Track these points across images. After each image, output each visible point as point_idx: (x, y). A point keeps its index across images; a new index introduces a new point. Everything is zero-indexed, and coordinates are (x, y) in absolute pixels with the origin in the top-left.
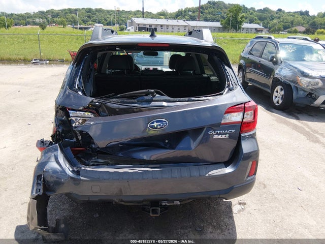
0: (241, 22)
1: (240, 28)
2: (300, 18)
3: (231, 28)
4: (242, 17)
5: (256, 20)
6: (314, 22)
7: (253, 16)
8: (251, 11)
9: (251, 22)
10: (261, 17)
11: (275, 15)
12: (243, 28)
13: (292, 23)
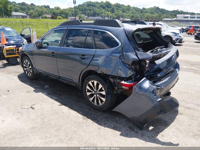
0: (11, 11)
1: (11, 15)
2: (45, 10)
3: (5, 15)
4: (11, 8)
5: (18, 10)
6: (54, 12)
7: (16, 8)
8: (14, 4)
9: (16, 11)
10: (22, 8)
11: (30, 7)
12: (13, 15)
13: (42, 13)
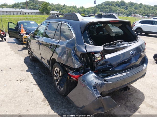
0: (49, 10)
1: (49, 13)
2: (73, 9)
3: (45, 13)
4: (49, 8)
5: (55, 9)
6: (79, 11)
7: (54, 8)
8: (52, 5)
9: (53, 10)
10: (57, 8)
11: (63, 7)
12: (51, 13)
13: (71, 11)
